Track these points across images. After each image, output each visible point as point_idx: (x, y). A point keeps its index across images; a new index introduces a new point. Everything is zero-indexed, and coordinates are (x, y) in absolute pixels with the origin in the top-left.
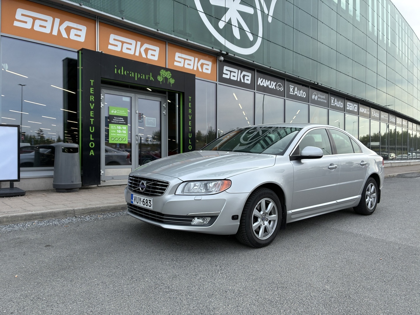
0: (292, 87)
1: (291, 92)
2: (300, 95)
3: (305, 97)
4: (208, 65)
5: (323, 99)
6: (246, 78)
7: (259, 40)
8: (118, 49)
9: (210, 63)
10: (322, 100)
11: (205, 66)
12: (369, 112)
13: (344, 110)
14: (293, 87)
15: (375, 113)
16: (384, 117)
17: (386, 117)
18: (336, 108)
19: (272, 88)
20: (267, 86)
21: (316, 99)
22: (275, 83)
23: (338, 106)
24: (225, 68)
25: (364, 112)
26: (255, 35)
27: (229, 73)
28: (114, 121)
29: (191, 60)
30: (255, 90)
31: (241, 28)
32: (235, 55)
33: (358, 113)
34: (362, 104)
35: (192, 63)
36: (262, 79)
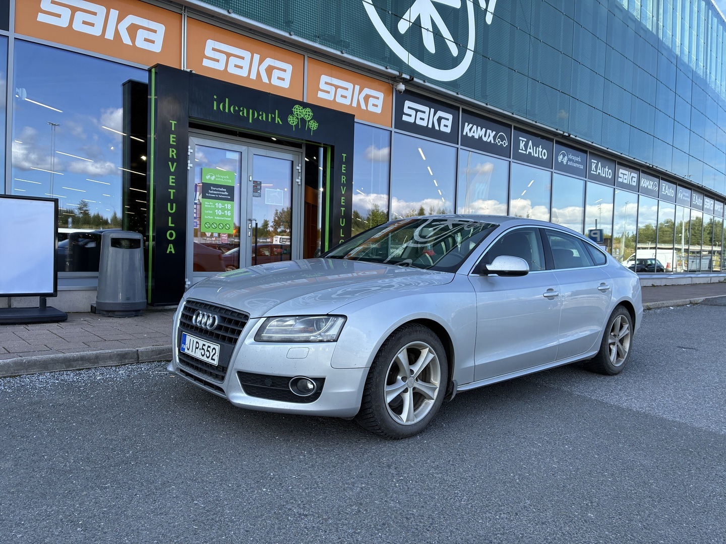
0: (523, 141)
1: (522, 150)
2: (537, 155)
3: (545, 158)
4: (378, 98)
5: (577, 162)
6: (443, 122)
7: (469, 56)
8: (220, 67)
9: (381, 95)
10: (575, 165)
11: (371, 101)
12: (657, 188)
13: (613, 182)
14: (526, 140)
15: (668, 189)
16: (684, 196)
17: (687, 197)
19: (489, 141)
20: (480, 138)
21: (565, 162)
22: (494, 133)
23: (604, 175)
24: (408, 104)
25: (649, 187)
27: (413, 113)
28: (211, 194)
29: (347, 89)
31: (437, 33)
32: (424, 82)
33: (638, 189)
34: (644, 172)
35: (349, 94)
36: (471, 125)
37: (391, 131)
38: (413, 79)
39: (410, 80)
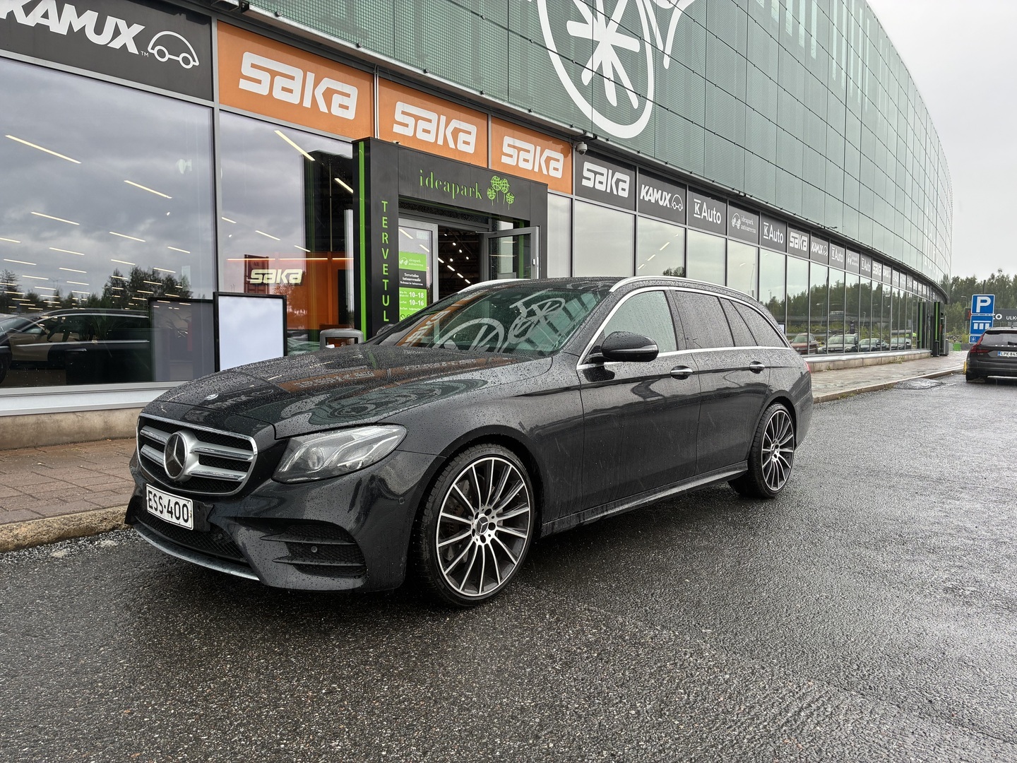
0: (698, 203)
1: (697, 214)
2: (711, 220)
3: (719, 222)
4: (558, 160)
5: (750, 226)
6: (621, 185)
7: (649, 106)
8: (408, 132)
9: (560, 156)
10: (748, 229)
11: (553, 164)
12: (827, 252)
13: (785, 248)
14: (700, 202)
15: (837, 253)
16: (853, 261)
17: (856, 262)
18: (771, 245)
19: (665, 205)
20: (657, 202)
21: (738, 226)
22: (670, 195)
23: (776, 240)
24: (587, 165)
25: (819, 252)
26: (642, 97)
27: (591, 175)
28: (405, 281)
29: (528, 151)
30: (635, 210)
31: (618, 83)
32: (607, 140)
33: (809, 255)
34: (815, 235)
35: (530, 157)
36: (647, 187)
37: (572, 199)
38: (596, 138)
39: (593, 139)
